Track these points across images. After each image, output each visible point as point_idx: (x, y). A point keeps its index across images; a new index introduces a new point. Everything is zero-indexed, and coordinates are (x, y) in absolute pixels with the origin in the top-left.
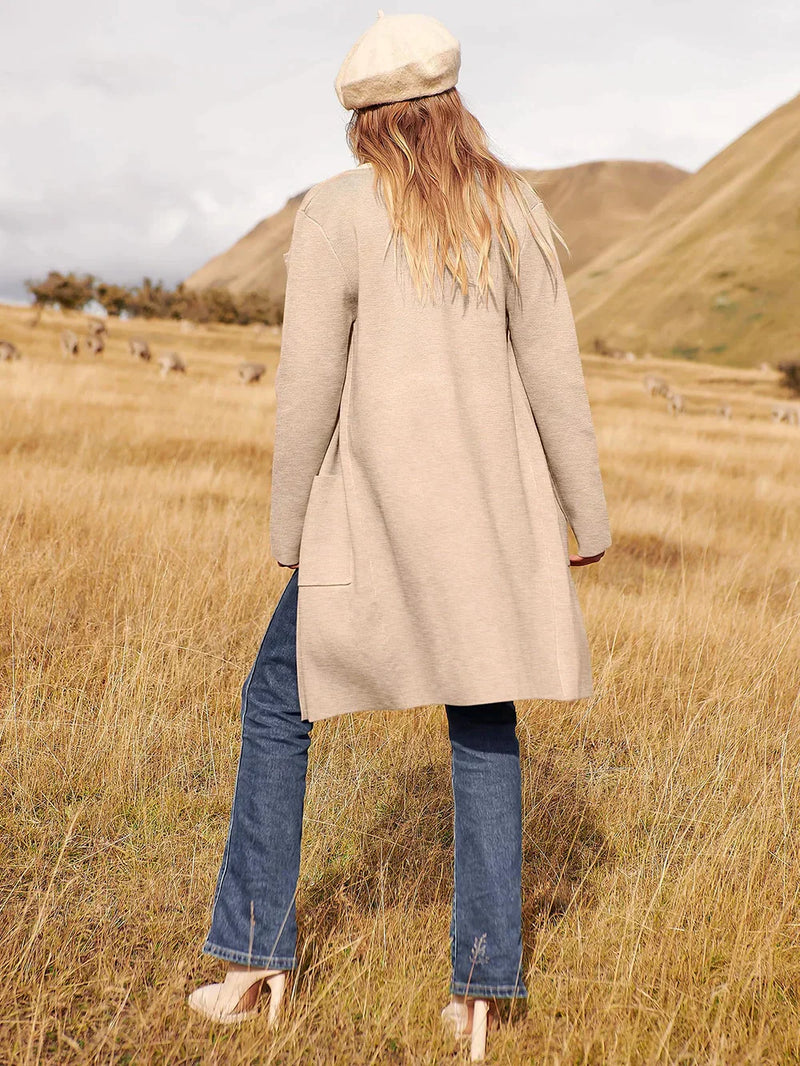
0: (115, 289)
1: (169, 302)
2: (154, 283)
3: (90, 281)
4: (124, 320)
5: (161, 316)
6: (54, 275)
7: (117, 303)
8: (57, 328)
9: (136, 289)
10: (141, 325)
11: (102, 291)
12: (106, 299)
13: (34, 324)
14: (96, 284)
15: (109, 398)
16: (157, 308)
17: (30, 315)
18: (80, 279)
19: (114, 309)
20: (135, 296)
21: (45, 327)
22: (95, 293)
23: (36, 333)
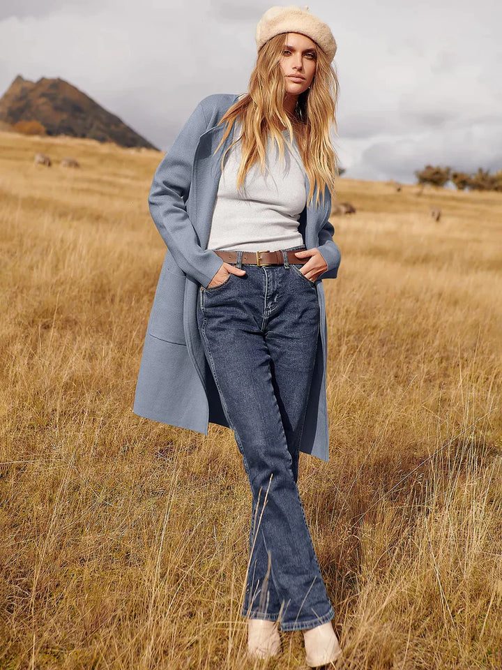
0: (462, 175)
1: (493, 181)
2: (485, 171)
3: (448, 170)
4: (467, 193)
5: (488, 189)
6: (429, 168)
7: (463, 183)
8: (431, 197)
9: (474, 174)
10: (476, 195)
11: (455, 176)
12: (457, 180)
13: (419, 195)
14: (452, 172)
15: (465, 235)
16: (486, 184)
17: (416, 190)
18: (443, 169)
19: (461, 186)
20: (473, 178)
21: (426, 196)
22: (450, 177)
23: (421, 200)
